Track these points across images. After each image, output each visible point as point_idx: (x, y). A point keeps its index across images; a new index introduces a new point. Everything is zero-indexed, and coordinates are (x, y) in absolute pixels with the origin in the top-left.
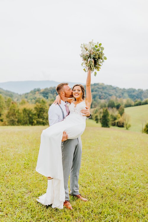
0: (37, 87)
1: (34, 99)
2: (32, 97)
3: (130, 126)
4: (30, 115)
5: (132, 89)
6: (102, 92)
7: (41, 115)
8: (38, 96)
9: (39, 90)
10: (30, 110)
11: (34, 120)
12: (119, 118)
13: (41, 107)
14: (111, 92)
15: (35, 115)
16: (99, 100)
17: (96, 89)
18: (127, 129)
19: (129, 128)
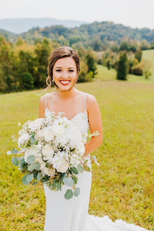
0: (35, 25)
1: (33, 40)
2: (30, 38)
3: (150, 74)
4: (30, 61)
5: (146, 29)
6: (111, 32)
7: (43, 60)
8: (38, 36)
9: (38, 29)
10: (29, 53)
11: (34, 67)
12: (136, 64)
13: (43, 49)
14: (122, 32)
15: (35, 59)
16: (108, 42)
17: (105, 28)
18: (146, 78)
19: (150, 77)
